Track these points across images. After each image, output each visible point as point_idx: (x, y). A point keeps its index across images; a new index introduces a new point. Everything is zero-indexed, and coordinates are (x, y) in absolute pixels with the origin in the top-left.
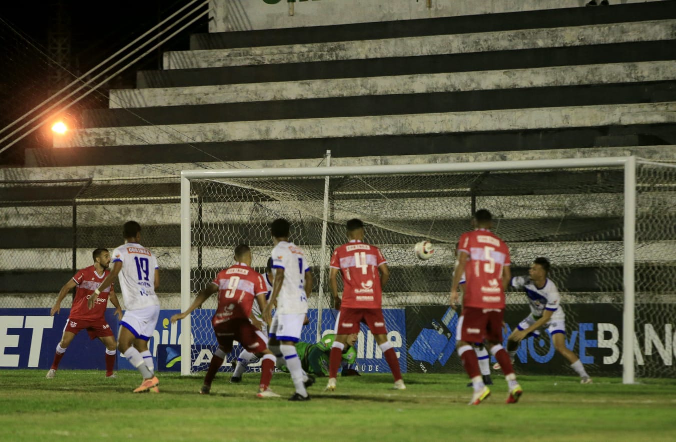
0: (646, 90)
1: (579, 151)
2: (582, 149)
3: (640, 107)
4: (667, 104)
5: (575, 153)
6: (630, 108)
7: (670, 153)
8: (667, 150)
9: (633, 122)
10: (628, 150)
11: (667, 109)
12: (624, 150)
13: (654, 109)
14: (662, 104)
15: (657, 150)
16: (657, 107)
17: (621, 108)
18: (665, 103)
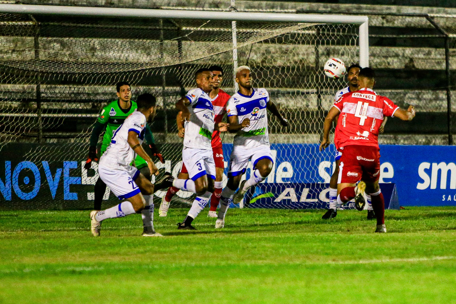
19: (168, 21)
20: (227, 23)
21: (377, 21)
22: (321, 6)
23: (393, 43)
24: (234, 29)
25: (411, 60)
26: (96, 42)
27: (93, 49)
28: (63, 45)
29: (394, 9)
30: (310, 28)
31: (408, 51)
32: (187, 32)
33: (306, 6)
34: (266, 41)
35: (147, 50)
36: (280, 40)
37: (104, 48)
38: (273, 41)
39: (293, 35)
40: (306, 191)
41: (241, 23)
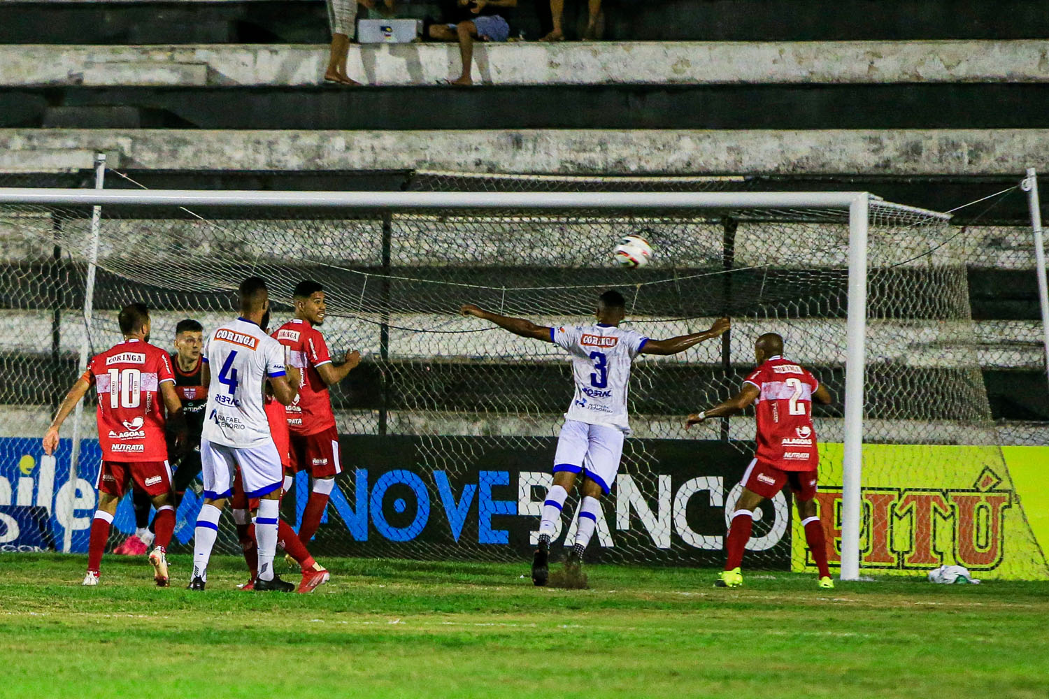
0: (108, 19)
1: (19, 134)
2: (28, 131)
3: (113, 52)
4: (172, 50)
5: (10, 137)
6: (93, 53)
7: (216, 146)
8: (210, 139)
9: (109, 81)
10: (126, 136)
11: (172, 58)
12: (117, 135)
13: (144, 57)
14: (161, 49)
15: (188, 138)
16: (151, 53)
17: (72, 52)
18: (167, 46)
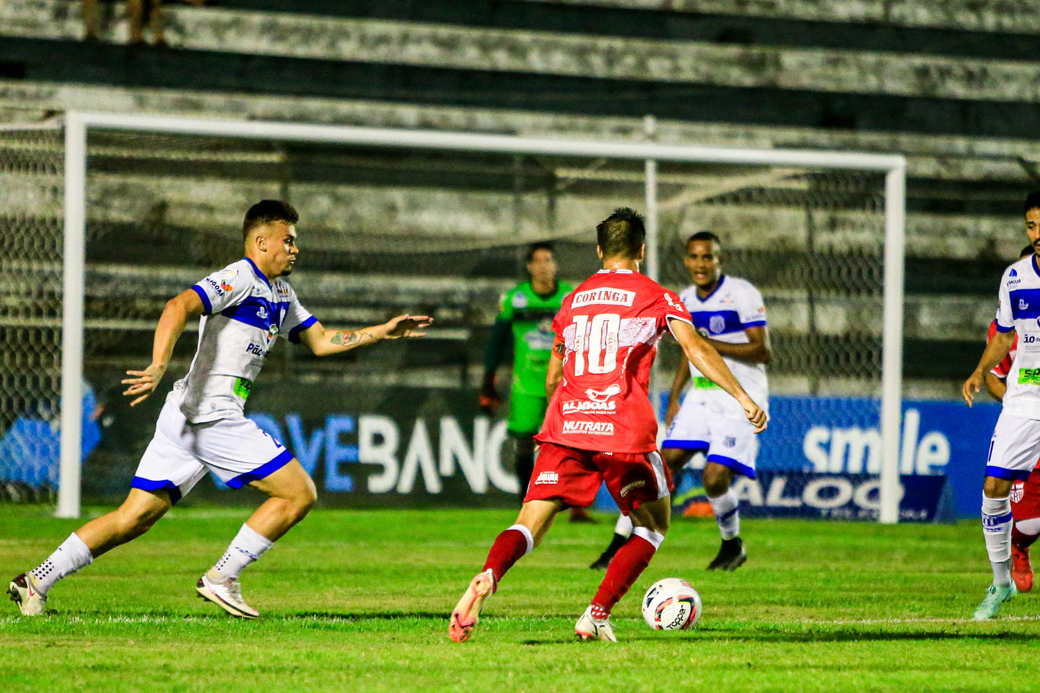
19: (531, 159)
20: (637, 164)
21: (927, 168)
22: (822, 137)
23: (957, 208)
24: (651, 177)
25: (992, 243)
26: (398, 195)
27: (392, 208)
28: (337, 199)
29: (961, 144)
30: (796, 177)
31: (986, 225)
32: (564, 180)
33: (792, 135)
34: (710, 201)
35: (492, 213)
36: (736, 198)
37: (413, 206)
38: (722, 199)
39: (761, 191)
40: (778, 485)
41: (665, 166)
